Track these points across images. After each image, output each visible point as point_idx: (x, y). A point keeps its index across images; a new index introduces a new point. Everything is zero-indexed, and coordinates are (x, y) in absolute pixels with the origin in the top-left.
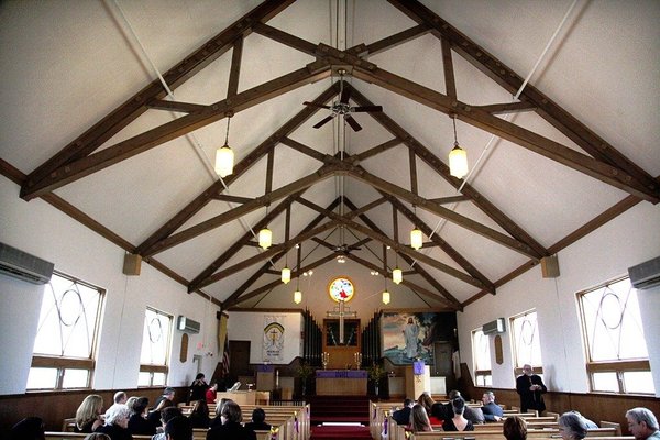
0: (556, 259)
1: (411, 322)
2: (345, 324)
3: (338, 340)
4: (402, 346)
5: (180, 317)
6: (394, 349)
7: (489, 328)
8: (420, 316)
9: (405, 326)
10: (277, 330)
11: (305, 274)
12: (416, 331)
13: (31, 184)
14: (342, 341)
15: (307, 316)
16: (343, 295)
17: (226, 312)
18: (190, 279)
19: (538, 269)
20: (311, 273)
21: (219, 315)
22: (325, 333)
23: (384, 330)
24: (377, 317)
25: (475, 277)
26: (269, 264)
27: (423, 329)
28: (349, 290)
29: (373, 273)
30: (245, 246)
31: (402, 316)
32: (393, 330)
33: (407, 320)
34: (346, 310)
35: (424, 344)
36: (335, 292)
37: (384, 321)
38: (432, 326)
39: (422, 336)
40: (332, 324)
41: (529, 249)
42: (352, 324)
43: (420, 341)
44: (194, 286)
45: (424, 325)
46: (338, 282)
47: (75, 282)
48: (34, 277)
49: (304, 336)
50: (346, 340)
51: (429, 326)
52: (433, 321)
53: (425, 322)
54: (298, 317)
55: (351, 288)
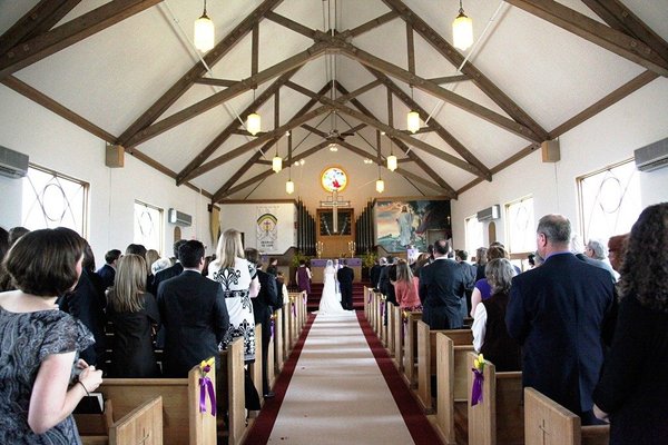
0: (558, 143)
1: (405, 211)
2: (339, 214)
3: (331, 229)
4: (396, 234)
5: (171, 210)
6: (387, 237)
7: (484, 215)
8: (414, 204)
9: (399, 214)
10: (270, 221)
11: (296, 163)
12: (409, 219)
14: (335, 231)
15: (300, 207)
16: (336, 184)
17: (216, 204)
18: (177, 171)
19: (538, 154)
20: (303, 162)
21: (210, 208)
22: (318, 224)
23: (377, 218)
24: (371, 206)
25: (472, 163)
26: (259, 154)
27: (417, 217)
28: (342, 180)
29: (366, 161)
30: (233, 135)
31: (395, 205)
32: (387, 218)
33: (401, 208)
34: (340, 200)
35: (418, 232)
36: (327, 182)
37: (377, 210)
38: (426, 215)
39: (415, 224)
40: (326, 214)
41: (530, 132)
42: (345, 214)
43: (414, 229)
44: (182, 178)
45: (417, 214)
46: (331, 172)
47: (55, 176)
48: (8, 170)
49: (298, 225)
50: (339, 229)
51: (423, 214)
52: (427, 208)
53: (419, 210)
54: (291, 208)
55: (344, 177)
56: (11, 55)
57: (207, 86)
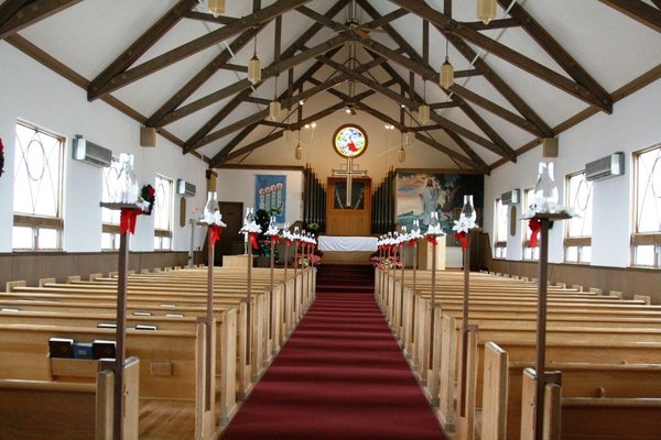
0: (557, 141)
1: (430, 185)
2: (353, 184)
3: (344, 202)
4: (418, 212)
5: (179, 181)
6: (409, 214)
7: (506, 198)
8: (441, 178)
9: (424, 189)
11: (307, 126)
12: (435, 195)
13: (95, 89)
14: (348, 204)
15: (309, 175)
16: (352, 147)
18: (185, 139)
20: (314, 125)
21: (209, 174)
23: (398, 193)
24: (392, 176)
27: (443, 193)
28: (359, 141)
29: (387, 127)
31: (419, 177)
32: (410, 192)
33: (426, 182)
34: (355, 168)
35: (443, 210)
36: (341, 143)
37: (399, 182)
38: (455, 191)
39: (441, 201)
40: (339, 183)
41: (534, 128)
42: (362, 183)
43: (439, 207)
45: (445, 189)
46: (346, 132)
48: (97, 162)
49: (306, 196)
50: (354, 202)
51: (451, 189)
52: (456, 183)
53: (447, 185)
54: (299, 175)
55: (363, 139)
56: (113, 82)
57: (232, 72)
